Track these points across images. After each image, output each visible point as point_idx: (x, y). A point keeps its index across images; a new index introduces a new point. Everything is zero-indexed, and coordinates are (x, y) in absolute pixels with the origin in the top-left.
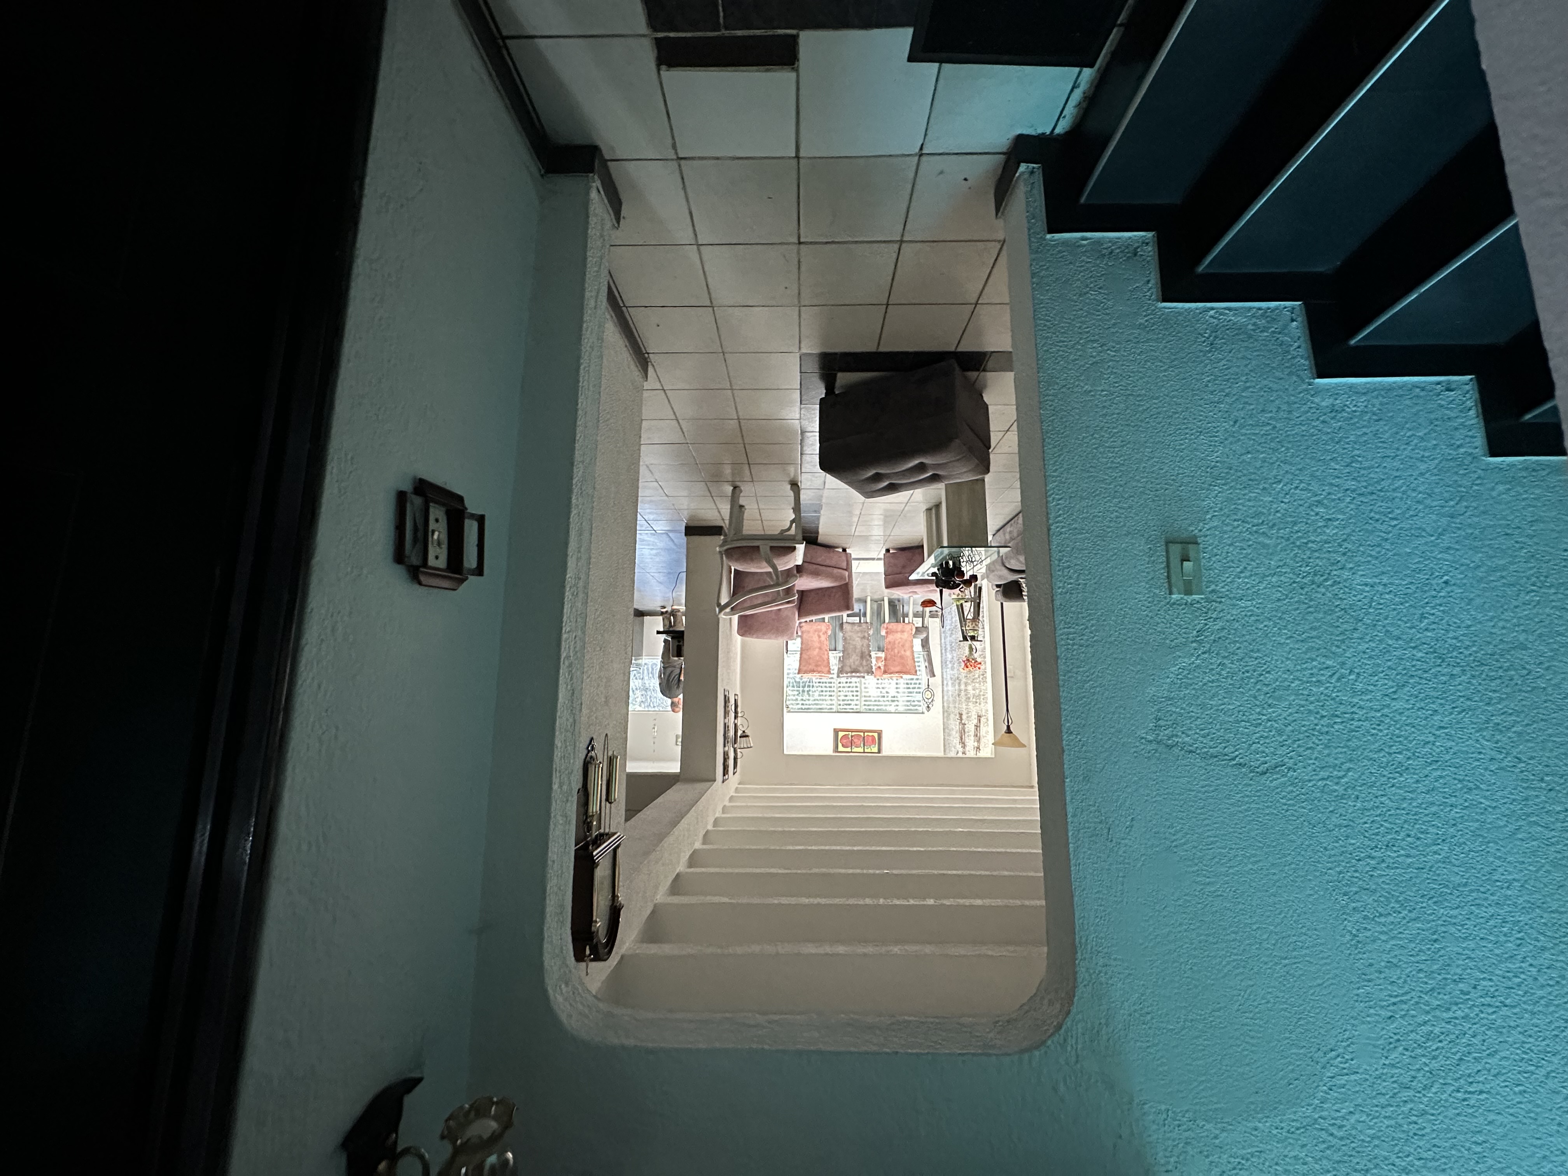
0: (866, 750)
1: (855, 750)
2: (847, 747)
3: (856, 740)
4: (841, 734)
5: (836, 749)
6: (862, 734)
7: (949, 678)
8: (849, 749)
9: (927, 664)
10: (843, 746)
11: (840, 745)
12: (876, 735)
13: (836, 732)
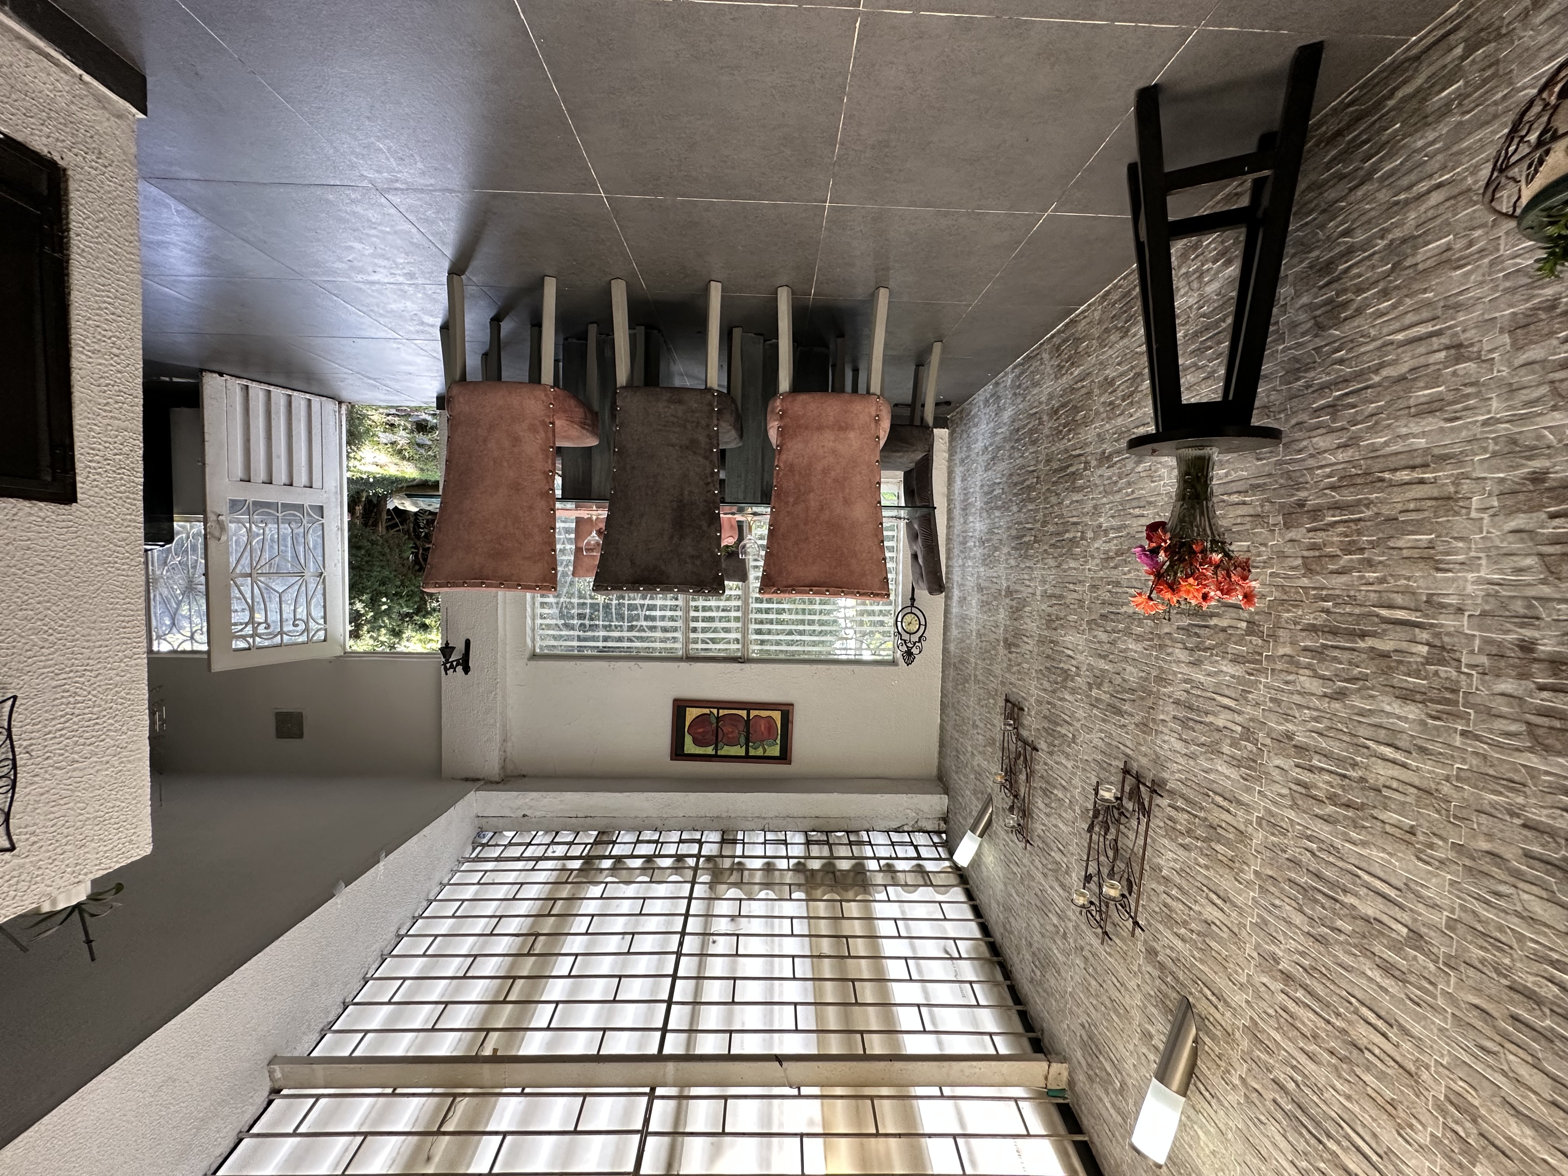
0: (752, 752)
1: (726, 750)
2: (706, 745)
3: (727, 729)
4: (692, 714)
5: (678, 752)
6: (743, 713)
7: (971, 582)
8: (710, 750)
9: (918, 547)
10: (696, 742)
11: (688, 739)
12: (777, 716)
13: (680, 707)
